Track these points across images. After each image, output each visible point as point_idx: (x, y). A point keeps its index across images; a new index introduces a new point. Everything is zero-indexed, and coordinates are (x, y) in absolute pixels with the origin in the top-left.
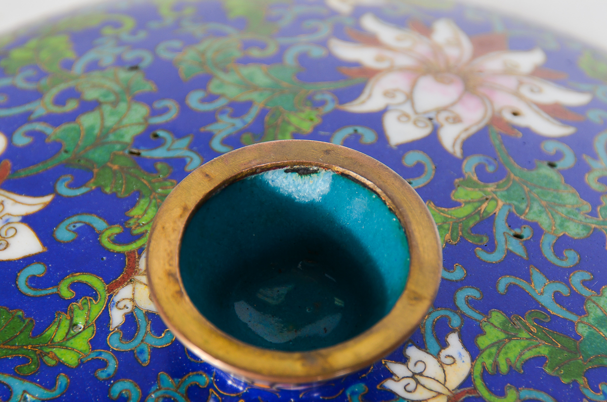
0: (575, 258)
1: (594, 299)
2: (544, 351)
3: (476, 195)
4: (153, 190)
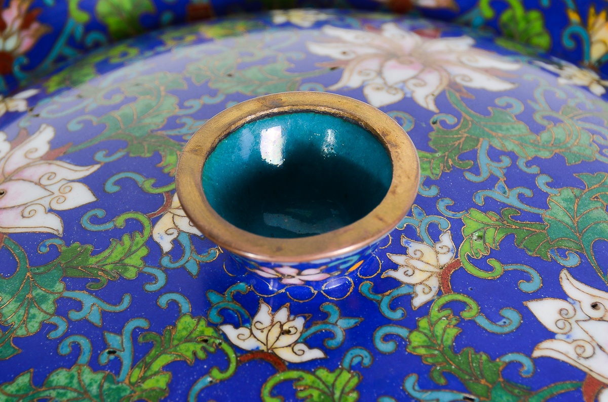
0: (62, 348)
1: (48, 316)
2: (93, 260)
3: (148, 384)
4: (443, 353)
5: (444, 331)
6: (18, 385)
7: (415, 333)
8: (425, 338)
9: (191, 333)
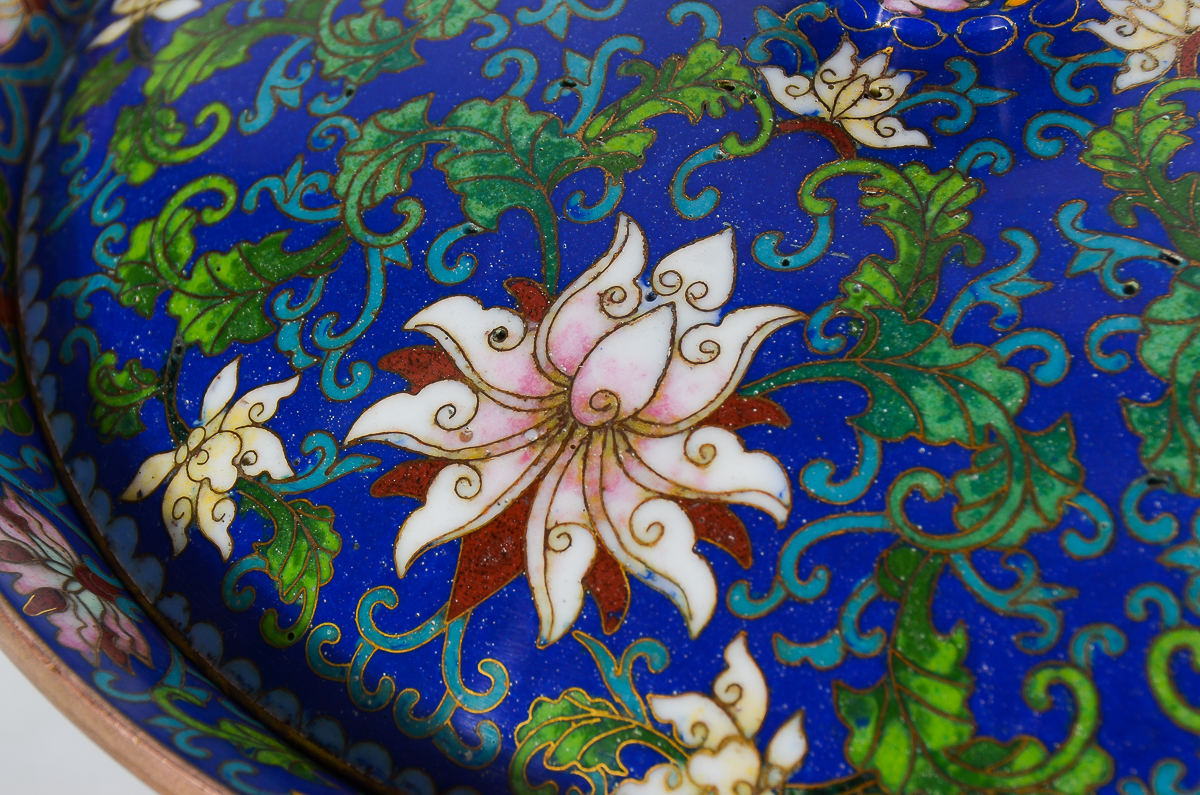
0: (490, 67)
1: (483, 13)
3: (615, 145)
4: (1145, 174)
5: (1160, 137)
6: (403, 115)
7: (1104, 133)
8: (1118, 144)
9: (709, 71)
